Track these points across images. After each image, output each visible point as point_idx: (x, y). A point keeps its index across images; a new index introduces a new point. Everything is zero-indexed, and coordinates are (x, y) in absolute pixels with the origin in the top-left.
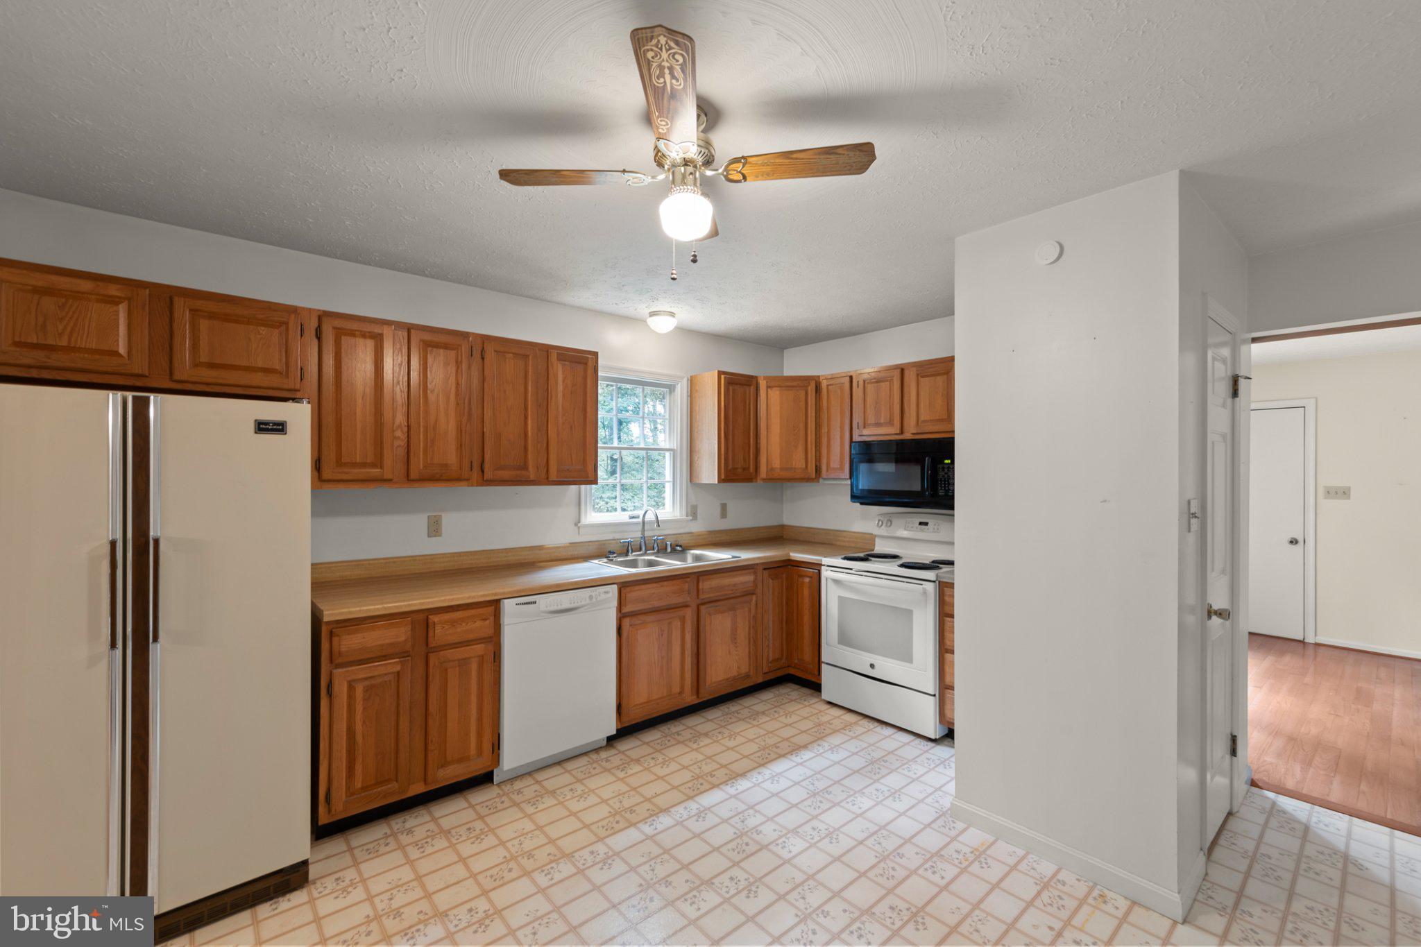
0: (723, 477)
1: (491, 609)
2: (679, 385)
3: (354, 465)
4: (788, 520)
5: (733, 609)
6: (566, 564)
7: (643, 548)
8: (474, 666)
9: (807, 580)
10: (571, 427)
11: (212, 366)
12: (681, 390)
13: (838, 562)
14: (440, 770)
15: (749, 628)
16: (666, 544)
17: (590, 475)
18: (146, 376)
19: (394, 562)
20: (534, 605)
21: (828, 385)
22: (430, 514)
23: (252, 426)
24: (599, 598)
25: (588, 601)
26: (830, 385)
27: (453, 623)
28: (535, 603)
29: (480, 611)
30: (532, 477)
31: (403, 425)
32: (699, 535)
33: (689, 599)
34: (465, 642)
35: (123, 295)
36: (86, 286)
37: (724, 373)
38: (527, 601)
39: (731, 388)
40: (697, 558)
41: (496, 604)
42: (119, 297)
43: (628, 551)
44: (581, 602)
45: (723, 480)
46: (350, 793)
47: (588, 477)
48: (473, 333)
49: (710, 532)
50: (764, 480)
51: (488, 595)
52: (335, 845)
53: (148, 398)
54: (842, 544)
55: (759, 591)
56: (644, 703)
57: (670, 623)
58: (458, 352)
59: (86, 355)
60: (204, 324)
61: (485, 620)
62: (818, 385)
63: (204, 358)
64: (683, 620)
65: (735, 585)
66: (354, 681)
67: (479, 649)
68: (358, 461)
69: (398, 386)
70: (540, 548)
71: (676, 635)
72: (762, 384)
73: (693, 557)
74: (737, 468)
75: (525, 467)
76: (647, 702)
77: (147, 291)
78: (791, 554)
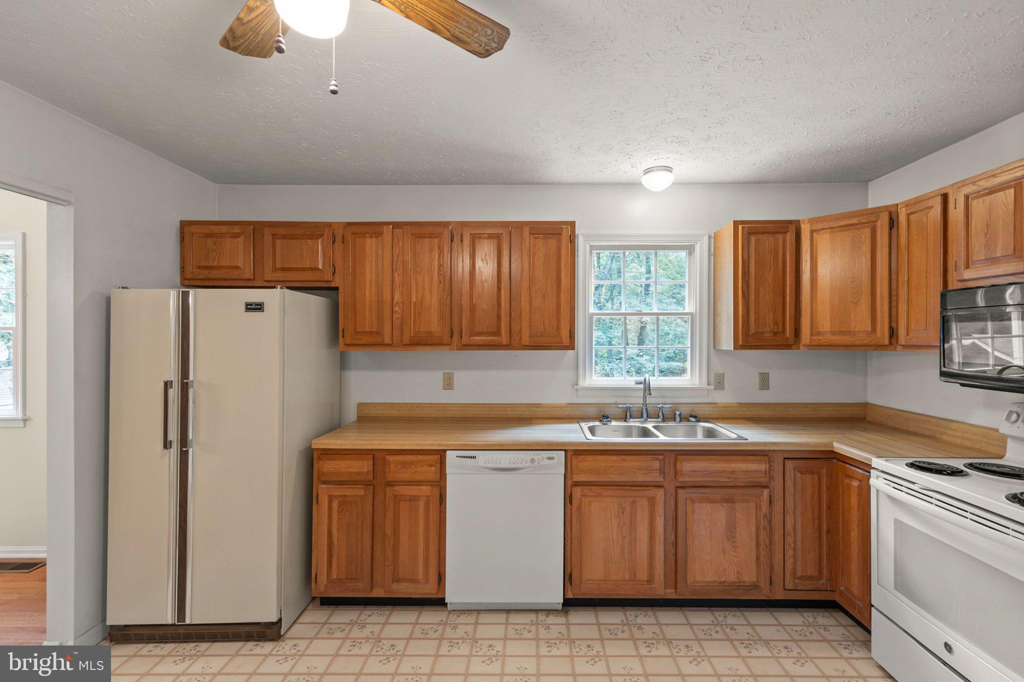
0: (741, 343)
1: (437, 457)
2: (698, 244)
3: (365, 333)
4: (873, 398)
5: (731, 501)
6: (548, 423)
7: (645, 416)
8: (422, 504)
9: (855, 484)
10: (544, 296)
11: (284, 269)
12: (702, 249)
13: (900, 468)
14: (394, 584)
15: (758, 528)
16: (675, 413)
17: (564, 341)
18: (252, 280)
19: (417, 407)
20: (474, 460)
21: (908, 215)
22: (446, 372)
23: (243, 307)
24: (541, 463)
25: (529, 464)
26: (912, 213)
27: (405, 464)
28: (474, 457)
29: (427, 457)
30: (505, 342)
31: (400, 301)
32: (726, 407)
33: (661, 479)
34: (418, 481)
35: (239, 232)
36: (225, 229)
37: (743, 222)
38: (465, 455)
39: (753, 239)
40: (710, 433)
41: (442, 454)
42: (239, 233)
43: (626, 417)
44: (521, 463)
45: (741, 345)
46: (330, 581)
47: (562, 343)
48: (454, 222)
49: (741, 405)
50: (805, 345)
51: (433, 445)
52: (318, 615)
53: (189, 291)
54: (950, 439)
55: (777, 484)
56: (600, 580)
57: (634, 502)
58: (440, 239)
59: (226, 270)
60: (278, 242)
61: (432, 466)
62: (894, 218)
63: (278, 266)
64: (652, 501)
65: (733, 472)
66: (332, 496)
67: (426, 490)
68: (367, 330)
69: (397, 272)
70: (538, 405)
71: (642, 517)
72: (805, 230)
73: (704, 431)
74: (763, 333)
75: (498, 333)
76: (604, 580)
77: (252, 226)
78: (836, 445)
